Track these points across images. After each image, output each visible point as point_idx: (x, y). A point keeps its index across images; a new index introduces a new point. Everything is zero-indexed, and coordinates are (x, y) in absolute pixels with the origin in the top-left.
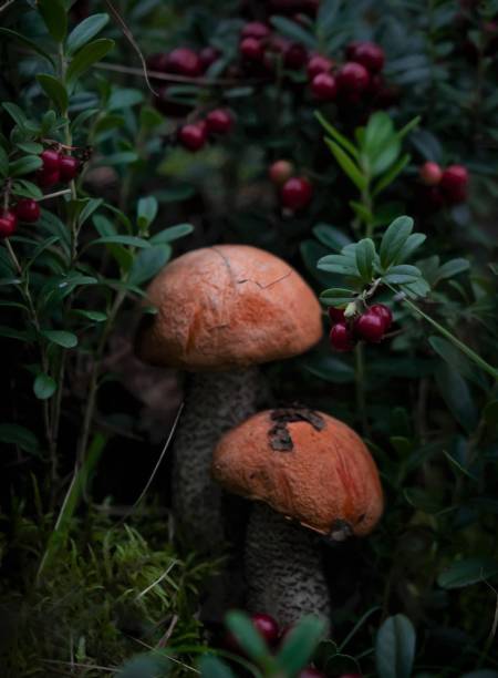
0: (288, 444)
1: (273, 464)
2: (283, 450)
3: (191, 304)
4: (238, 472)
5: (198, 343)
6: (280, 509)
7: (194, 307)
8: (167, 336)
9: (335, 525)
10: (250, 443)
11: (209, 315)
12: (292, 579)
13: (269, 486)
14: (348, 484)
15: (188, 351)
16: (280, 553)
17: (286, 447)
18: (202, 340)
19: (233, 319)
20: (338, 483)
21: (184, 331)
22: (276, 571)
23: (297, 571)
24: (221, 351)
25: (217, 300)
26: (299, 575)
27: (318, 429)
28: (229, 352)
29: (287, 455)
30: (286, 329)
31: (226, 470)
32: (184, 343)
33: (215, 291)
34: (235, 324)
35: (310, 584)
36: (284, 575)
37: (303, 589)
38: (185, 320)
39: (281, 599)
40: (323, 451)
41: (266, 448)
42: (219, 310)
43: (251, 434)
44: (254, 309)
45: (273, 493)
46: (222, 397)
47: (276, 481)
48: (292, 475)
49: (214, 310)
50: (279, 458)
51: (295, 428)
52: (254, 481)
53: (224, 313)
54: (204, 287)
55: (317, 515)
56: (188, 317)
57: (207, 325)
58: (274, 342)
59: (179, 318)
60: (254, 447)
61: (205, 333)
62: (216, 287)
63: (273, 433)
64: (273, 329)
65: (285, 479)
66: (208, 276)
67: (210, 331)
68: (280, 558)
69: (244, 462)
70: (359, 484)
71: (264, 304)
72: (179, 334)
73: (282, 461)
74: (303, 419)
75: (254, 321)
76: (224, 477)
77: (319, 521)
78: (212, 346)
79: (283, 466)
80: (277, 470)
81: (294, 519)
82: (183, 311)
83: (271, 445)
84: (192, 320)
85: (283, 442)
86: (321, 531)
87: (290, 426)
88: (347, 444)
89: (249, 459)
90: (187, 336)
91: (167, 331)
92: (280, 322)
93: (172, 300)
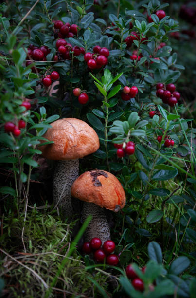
0: (100, 184)
1: (96, 191)
2: (98, 186)
3: (64, 139)
4: (84, 194)
5: (68, 152)
6: (100, 205)
7: (65, 141)
8: (57, 150)
9: (115, 207)
10: (87, 185)
11: (70, 142)
12: (100, 224)
13: (95, 198)
14: (118, 194)
15: (64, 155)
16: (96, 216)
17: (99, 185)
18: (69, 151)
19: (78, 143)
20: (115, 194)
21: (63, 148)
22: (95, 222)
23: (101, 221)
24: (75, 153)
25: (72, 137)
26: (102, 222)
27: (106, 177)
28: (78, 153)
29: (100, 187)
30: (93, 144)
31: (80, 194)
32: (63, 152)
33: (71, 135)
34: (79, 144)
35: (105, 224)
36: (98, 223)
37: (104, 226)
38: (63, 145)
39: (97, 230)
40: (110, 185)
41: (92, 186)
42: (73, 140)
43: (86, 182)
44: (83, 139)
45: (97, 200)
46: (70, 166)
47: (98, 196)
48: (103, 194)
49: (72, 141)
50: (97, 189)
51: (100, 178)
52: (90, 197)
53: (75, 141)
54: (67, 134)
55: (111, 205)
56: (64, 144)
57: (70, 146)
58: (90, 149)
59: (60, 144)
60: (89, 186)
61: (70, 148)
62: (71, 133)
63: (94, 181)
64: (90, 145)
65: (100, 195)
66: (67, 130)
67: (72, 148)
68: (97, 218)
69: (87, 191)
70: (121, 193)
71: (86, 137)
72: (60, 149)
73: (99, 190)
74: (101, 175)
75: (84, 143)
76: (79, 196)
77: (111, 207)
78: (72, 152)
79: (99, 191)
80: (98, 193)
81: (104, 207)
82: (62, 142)
83: (94, 185)
84: (65, 144)
85: (98, 183)
86: (111, 210)
87: (98, 177)
88: (115, 181)
89: (87, 190)
90: (64, 150)
91: (57, 149)
92: (91, 142)
93: (57, 138)
